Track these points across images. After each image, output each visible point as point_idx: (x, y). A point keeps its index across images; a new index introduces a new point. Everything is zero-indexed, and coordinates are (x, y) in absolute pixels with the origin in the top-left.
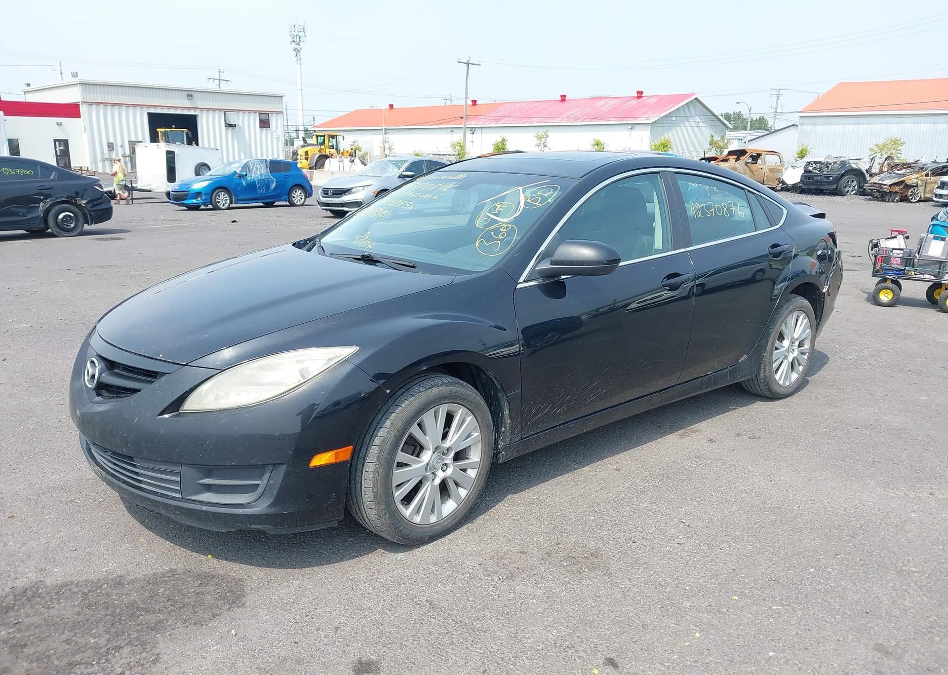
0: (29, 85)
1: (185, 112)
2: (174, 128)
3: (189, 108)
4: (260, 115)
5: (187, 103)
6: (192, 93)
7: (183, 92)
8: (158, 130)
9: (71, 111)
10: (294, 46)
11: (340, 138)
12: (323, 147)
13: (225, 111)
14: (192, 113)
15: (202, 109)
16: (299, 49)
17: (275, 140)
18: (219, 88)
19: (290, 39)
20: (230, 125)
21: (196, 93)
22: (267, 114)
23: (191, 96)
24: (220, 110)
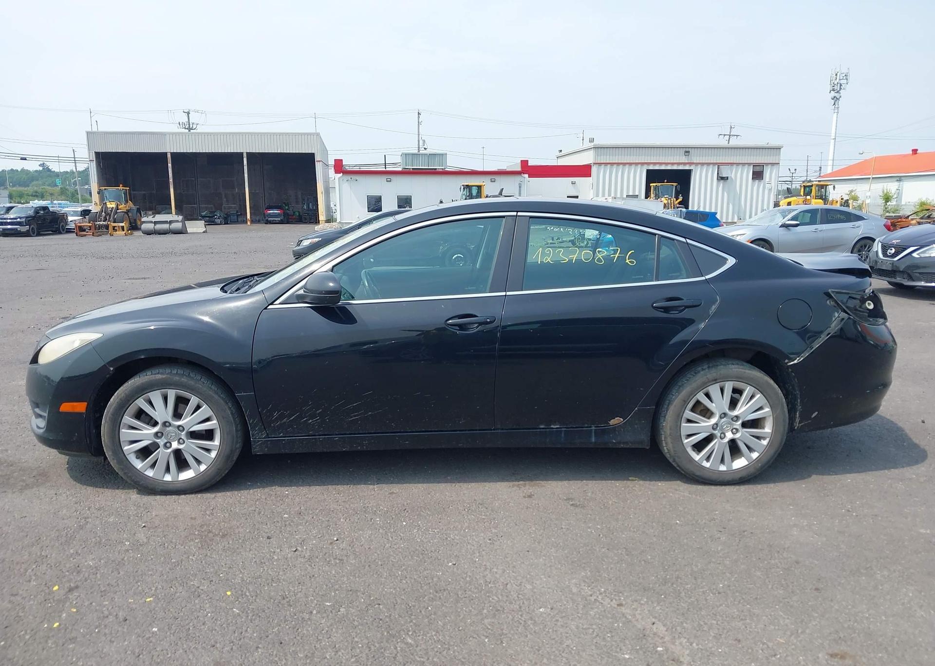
0: (561, 151)
1: (681, 167)
2: (666, 182)
3: (685, 164)
4: (755, 167)
5: (684, 159)
6: (690, 150)
7: (682, 149)
8: (651, 184)
9: (584, 171)
10: (833, 94)
11: (830, 188)
12: (808, 197)
13: (719, 165)
14: (687, 167)
15: (697, 164)
16: (838, 97)
17: (766, 192)
18: (729, 143)
19: (829, 88)
20: (722, 178)
21: (693, 149)
22: (762, 165)
23: (689, 152)
24: (714, 164)
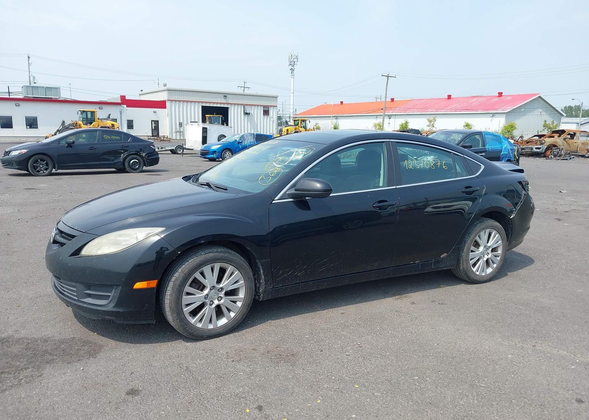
0: (142, 91)
1: (222, 106)
2: (215, 115)
3: (224, 104)
4: (264, 108)
5: (223, 101)
6: (227, 95)
7: (222, 94)
8: (206, 115)
9: (161, 105)
10: (290, 67)
11: (308, 122)
12: (297, 127)
13: (244, 105)
14: (226, 106)
15: (231, 104)
16: (293, 69)
17: (271, 122)
18: (244, 92)
19: (288, 63)
20: (247, 114)
21: (228, 95)
22: (268, 107)
23: (226, 96)
24: (241, 105)
